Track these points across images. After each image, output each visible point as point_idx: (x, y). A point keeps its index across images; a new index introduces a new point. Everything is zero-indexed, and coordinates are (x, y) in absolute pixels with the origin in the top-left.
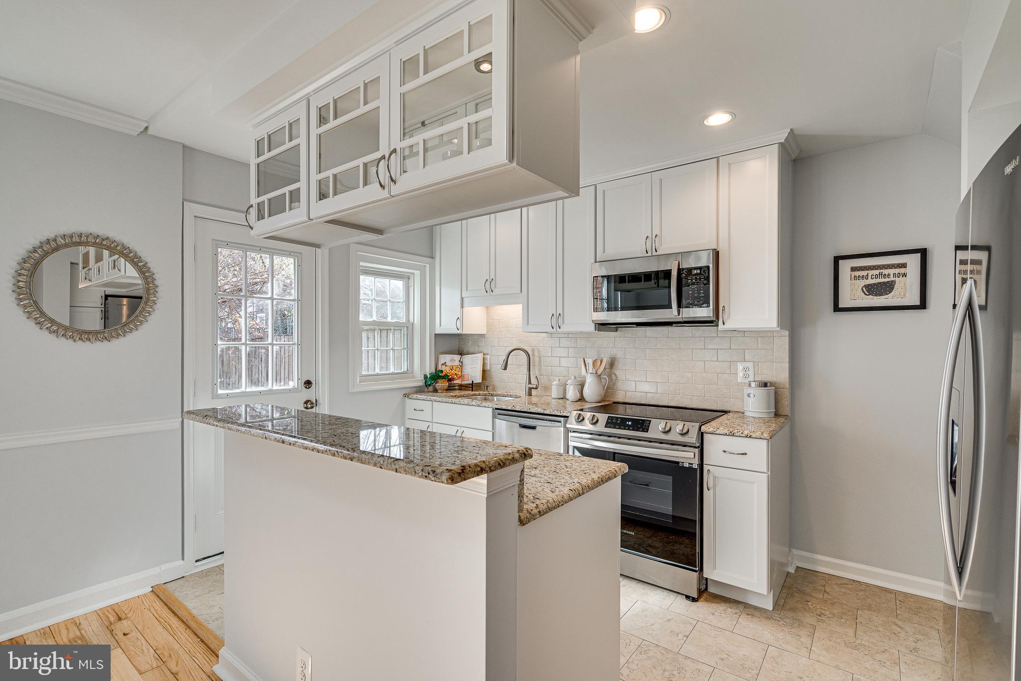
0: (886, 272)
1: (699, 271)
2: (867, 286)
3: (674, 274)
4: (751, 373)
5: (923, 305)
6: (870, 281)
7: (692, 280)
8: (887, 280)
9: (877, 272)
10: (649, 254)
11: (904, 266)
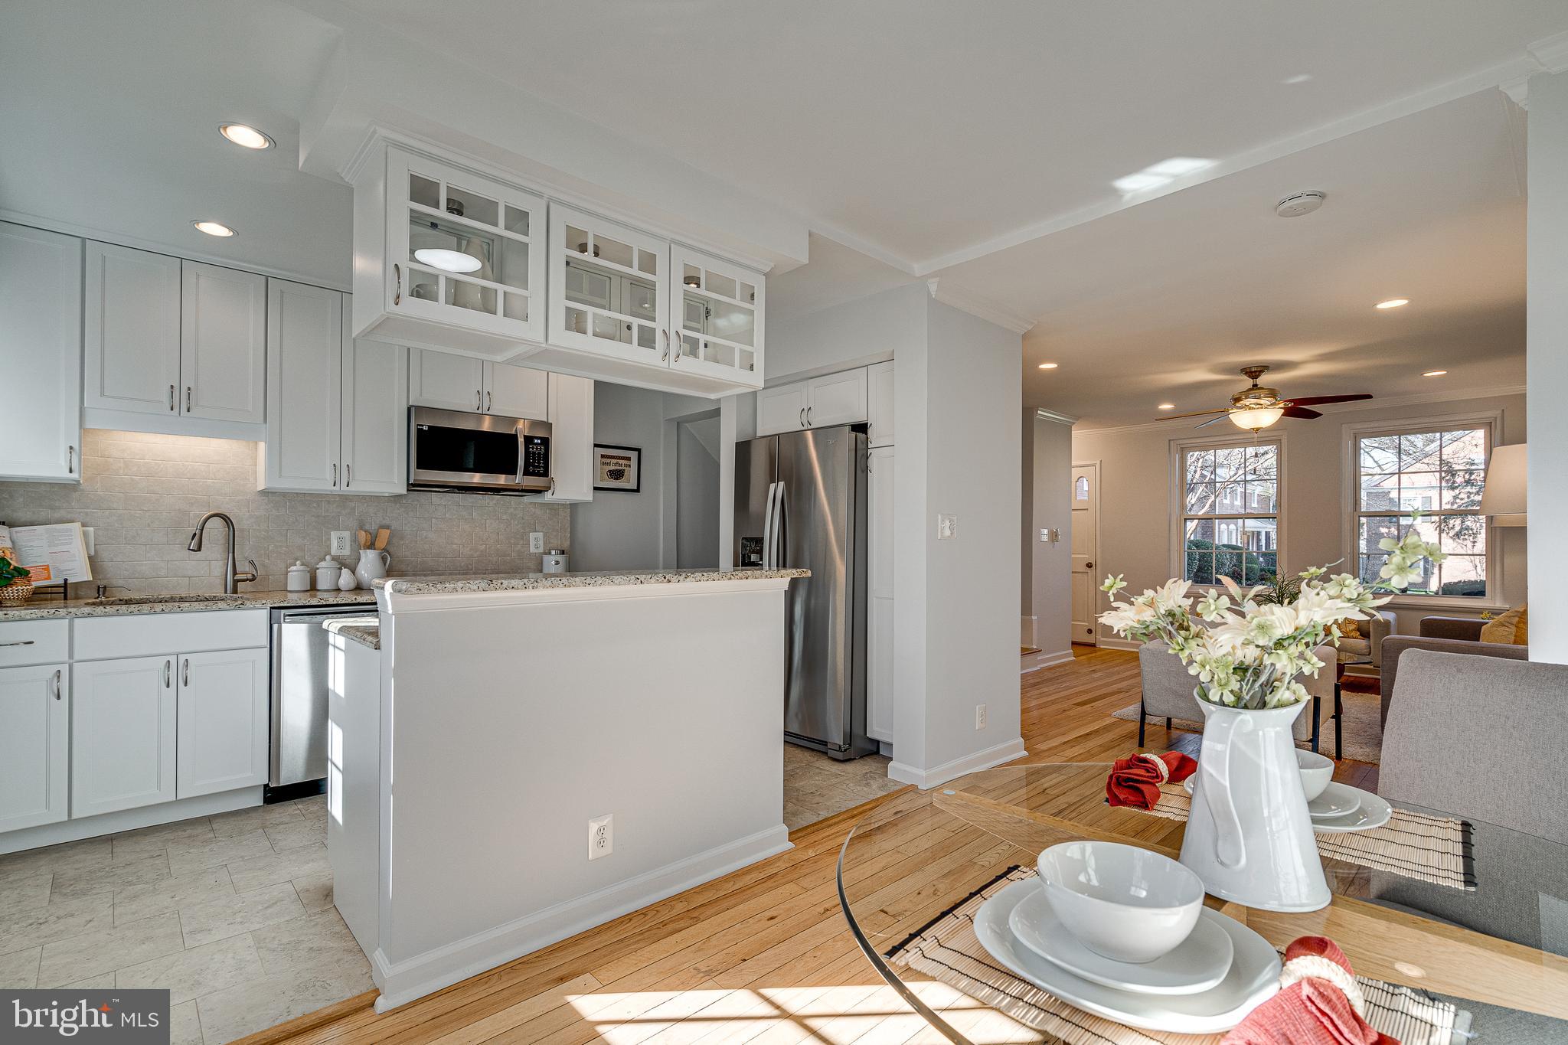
0: (621, 462)
1: (539, 441)
2: (610, 471)
3: (521, 440)
4: (541, 543)
5: (638, 490)
6: (612, 468)
7: (533, 448)
8: (619, 468)
9: (615, 461)
10: (480, 411)
11: (629, 459)
